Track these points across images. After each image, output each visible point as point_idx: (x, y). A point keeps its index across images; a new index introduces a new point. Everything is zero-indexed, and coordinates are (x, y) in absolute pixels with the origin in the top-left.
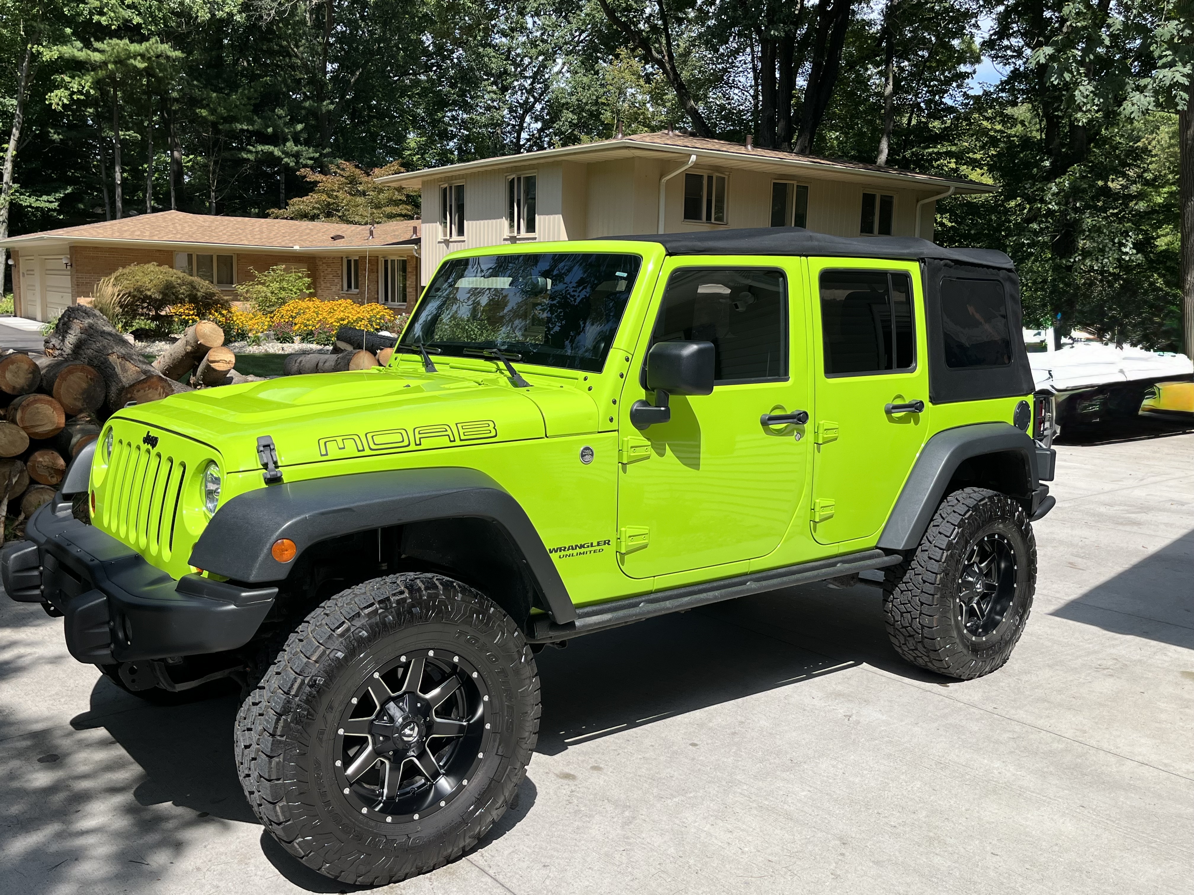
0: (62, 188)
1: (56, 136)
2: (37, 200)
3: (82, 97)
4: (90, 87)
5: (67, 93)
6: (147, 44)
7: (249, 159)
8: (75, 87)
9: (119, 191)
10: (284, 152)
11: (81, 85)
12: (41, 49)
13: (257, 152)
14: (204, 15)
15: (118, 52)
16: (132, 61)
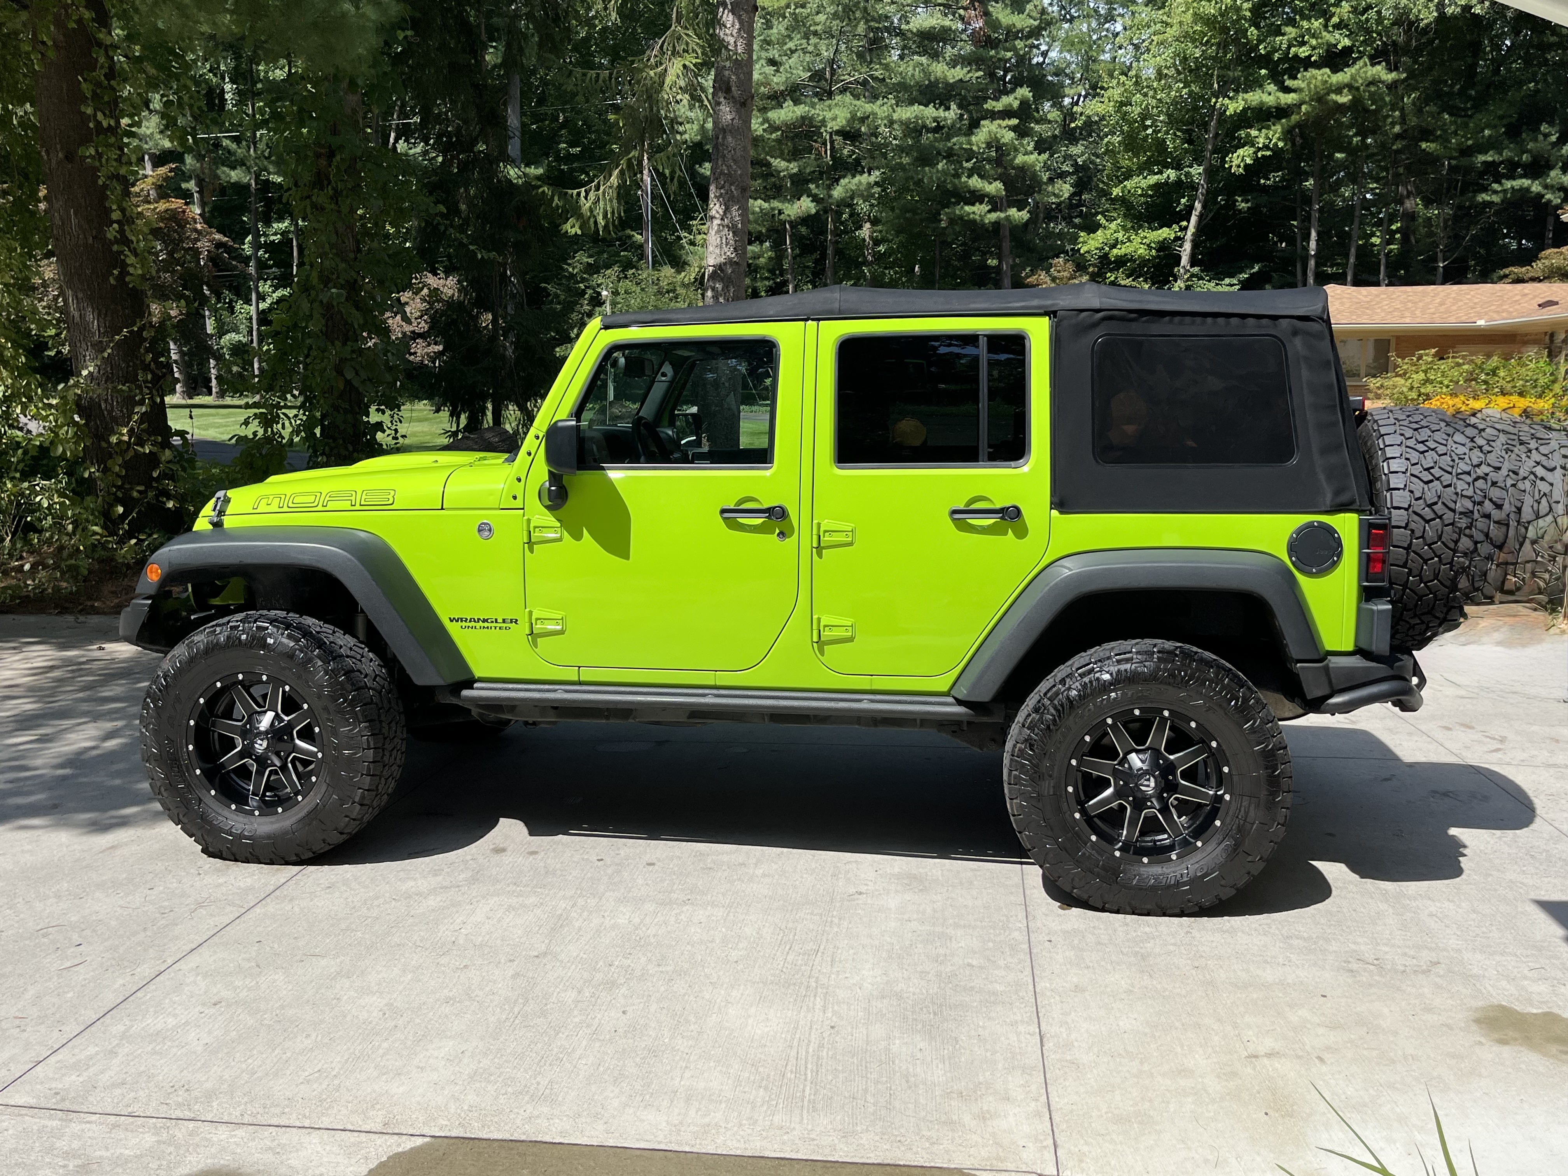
0: (1247, 267)
1: (1243, 205)
2: (1217, 284)
3: (1268, 153)
4: (1279, 139)
5: (1252, 150)
6: (1353, 70)
7: (1492, 203)
8: (1261, 141)
9: (1312, 263)
10: (1546, 187)
11: (1268, 138)
12: (1227, 101)
13: (1505, 191)
14: (1428, 16)
15: (1316, 86)
16: (1333, 96)
